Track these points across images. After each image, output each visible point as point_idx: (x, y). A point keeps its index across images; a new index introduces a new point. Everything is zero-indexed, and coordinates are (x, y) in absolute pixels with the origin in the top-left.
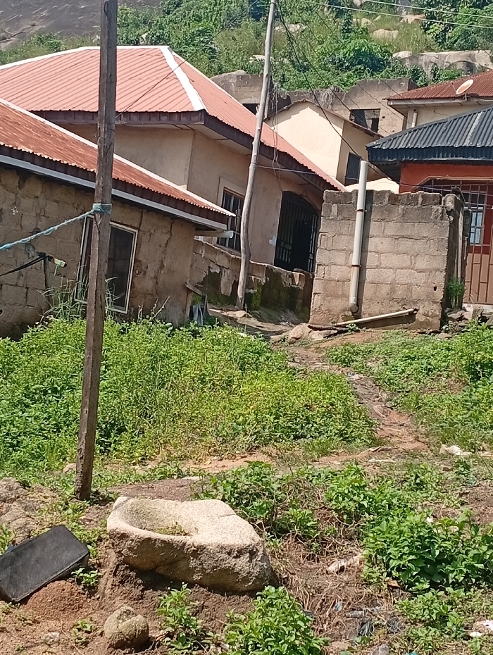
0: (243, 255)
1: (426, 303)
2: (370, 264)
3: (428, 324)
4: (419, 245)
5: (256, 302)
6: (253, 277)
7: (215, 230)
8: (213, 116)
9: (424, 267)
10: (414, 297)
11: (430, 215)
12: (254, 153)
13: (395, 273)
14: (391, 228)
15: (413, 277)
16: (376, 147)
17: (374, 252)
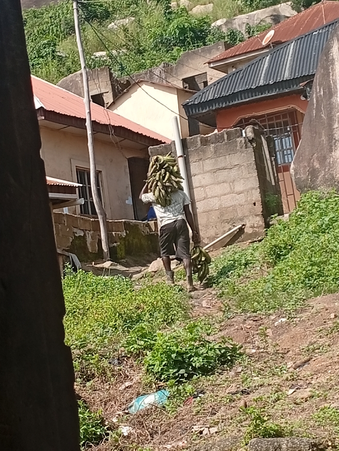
0: (99, 216)
1: (251, 218)
2: (199, 198)
3: (255, 234)
4: (234, 173)
5: (121, 253)
6: (113, 233)
7: (69, 201)
8: (51, 111)
9: (242, 189)
10: (240, 215)
11: (237, 146)
12: (89, 132)
13: (220, 199)
14: (208, 165)
15: (235, 199)
16: (190, 104)
17: (200, 187)
